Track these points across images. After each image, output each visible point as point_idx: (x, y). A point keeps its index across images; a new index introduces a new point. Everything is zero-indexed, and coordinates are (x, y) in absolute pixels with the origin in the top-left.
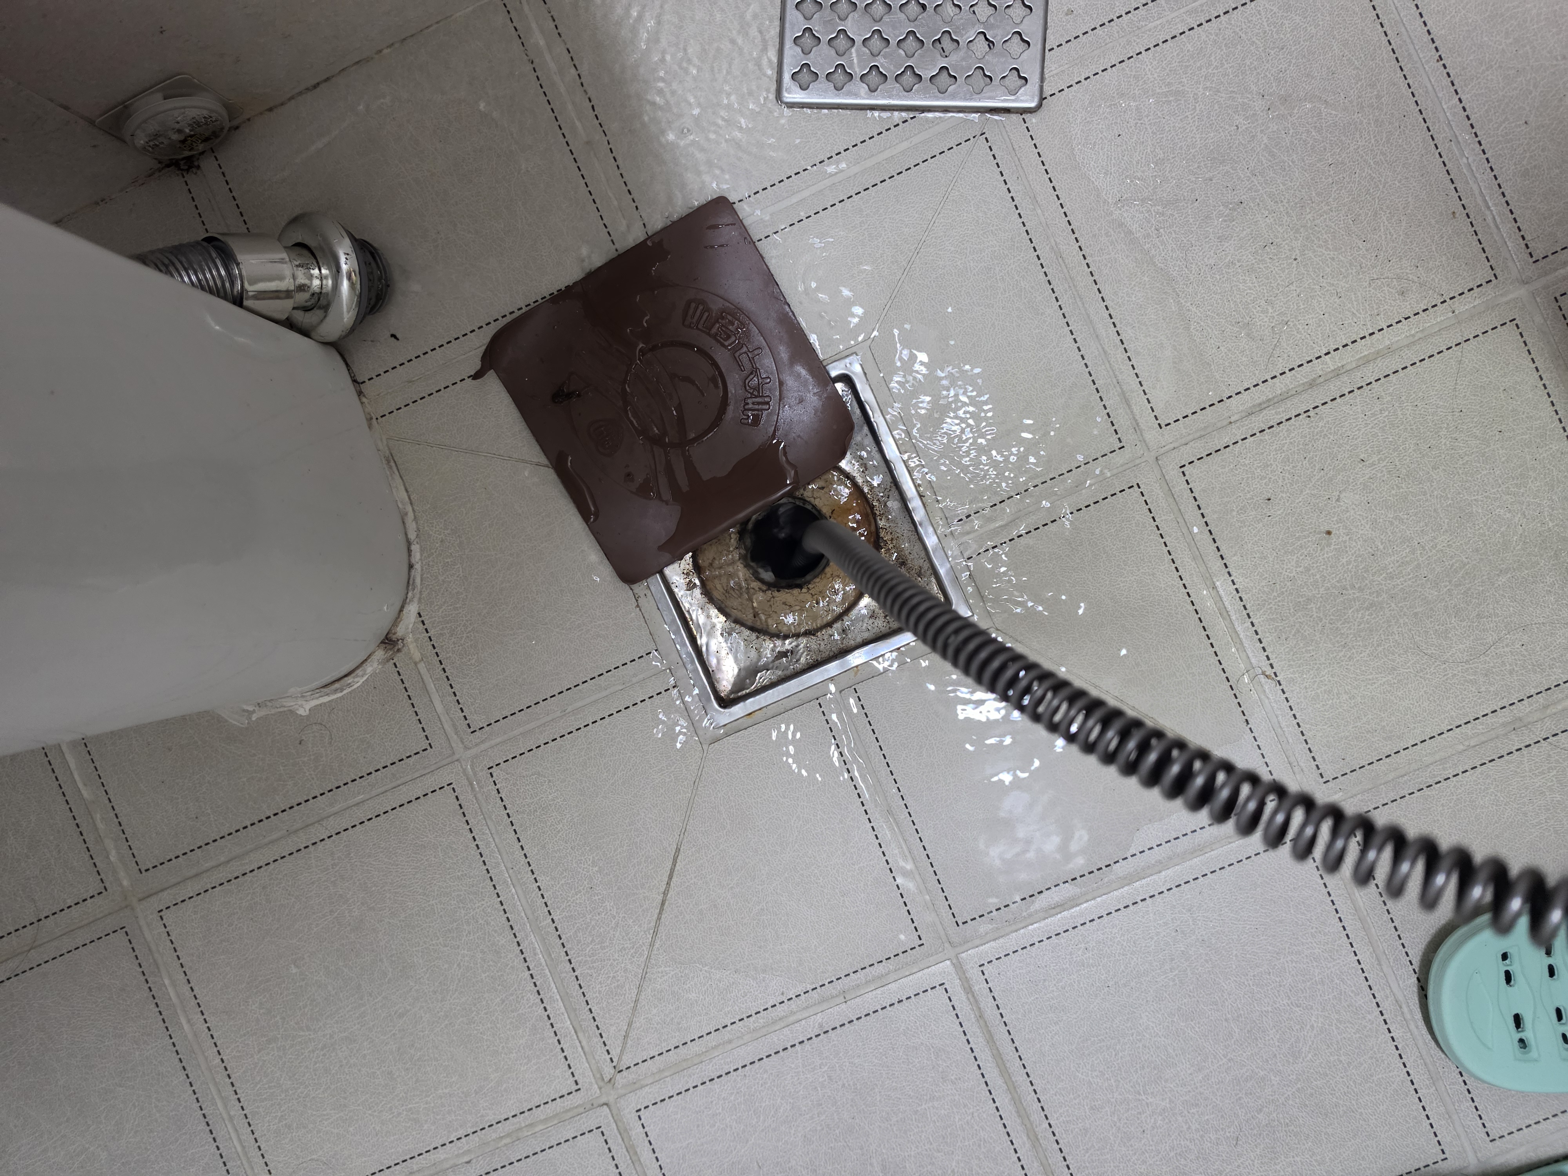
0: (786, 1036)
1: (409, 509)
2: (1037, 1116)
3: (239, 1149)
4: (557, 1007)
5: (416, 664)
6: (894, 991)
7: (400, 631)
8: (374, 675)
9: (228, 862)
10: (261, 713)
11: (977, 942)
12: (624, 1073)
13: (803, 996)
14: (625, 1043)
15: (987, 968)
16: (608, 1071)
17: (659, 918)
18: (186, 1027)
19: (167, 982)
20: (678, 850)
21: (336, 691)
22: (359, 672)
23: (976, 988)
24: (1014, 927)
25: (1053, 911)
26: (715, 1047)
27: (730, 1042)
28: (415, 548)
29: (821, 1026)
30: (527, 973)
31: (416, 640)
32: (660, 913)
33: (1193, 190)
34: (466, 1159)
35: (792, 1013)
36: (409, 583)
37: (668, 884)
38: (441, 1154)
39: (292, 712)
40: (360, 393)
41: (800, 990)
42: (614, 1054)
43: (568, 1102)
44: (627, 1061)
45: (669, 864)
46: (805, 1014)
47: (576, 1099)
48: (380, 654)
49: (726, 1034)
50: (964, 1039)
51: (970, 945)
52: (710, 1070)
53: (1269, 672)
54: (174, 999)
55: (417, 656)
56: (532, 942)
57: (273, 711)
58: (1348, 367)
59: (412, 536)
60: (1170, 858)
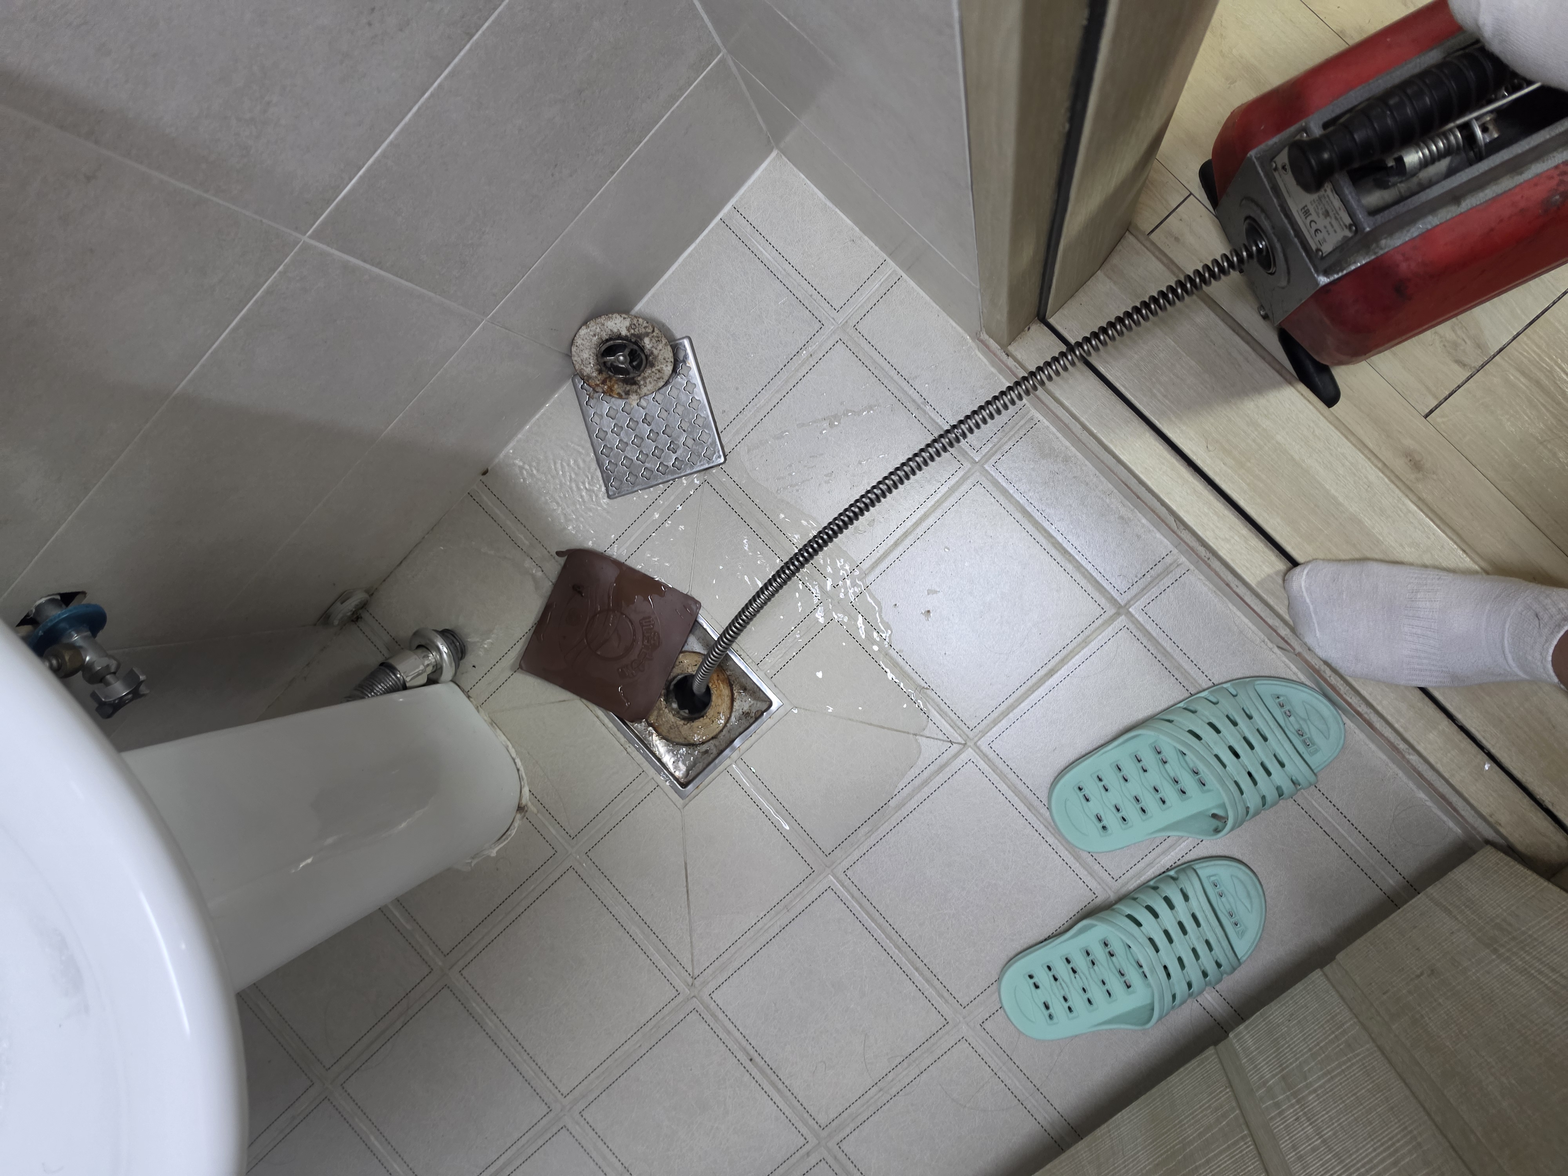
0: (767, 937)
1: (509, 743)
2: (895, 937)
3: (533, 1074)
4: (656, 957)
5: (536, 815)
6: (809, 899)
7: (524, 802)
8: (519, 827)
9: (483, 938)
10: (474, 862)
11: (839, 861)
12: (697, 979)
13: (767, 915)
14: (693, 965)
15: (848, 873)
16: (690, 980)
17: (688, 899)
18: (490, 1024)
19: (474, 1005)
20: (686, 864)
21: (505, 840)
22: (512, 827)
23: (846, 884)
24: (853, 848)
25: (869, 835)
26: (735, 953)
27: (741, 948)
28: (518, 761)
29: (780, 926)
30: (637, 946)
31: (532, 804)
32: (688, 897)
33: (809, 474)
34: (638, 1045)
35: (765, 924)
36: (520, 778)
37: (687, 881)
38: (626, 1047)
39: (489, 856)
40: (469, 697)
41: (765, 912)
42: (690, 971)
43: (677, 1001)
44: (697, 973)
45: (684, 871)
46: (772, 923)
47: (680, 999)
48: (518, 816)
49: (738, 944)
50: (849, 910)
51: (835, 865)
52: (737, 964)
53: (926, 686)
54: (480, 1012)
55: (535, 811)
56: (634, 929)
57: (480, 859)
58: (909, 531)
59: (514, 755)
60: (913, 791)
